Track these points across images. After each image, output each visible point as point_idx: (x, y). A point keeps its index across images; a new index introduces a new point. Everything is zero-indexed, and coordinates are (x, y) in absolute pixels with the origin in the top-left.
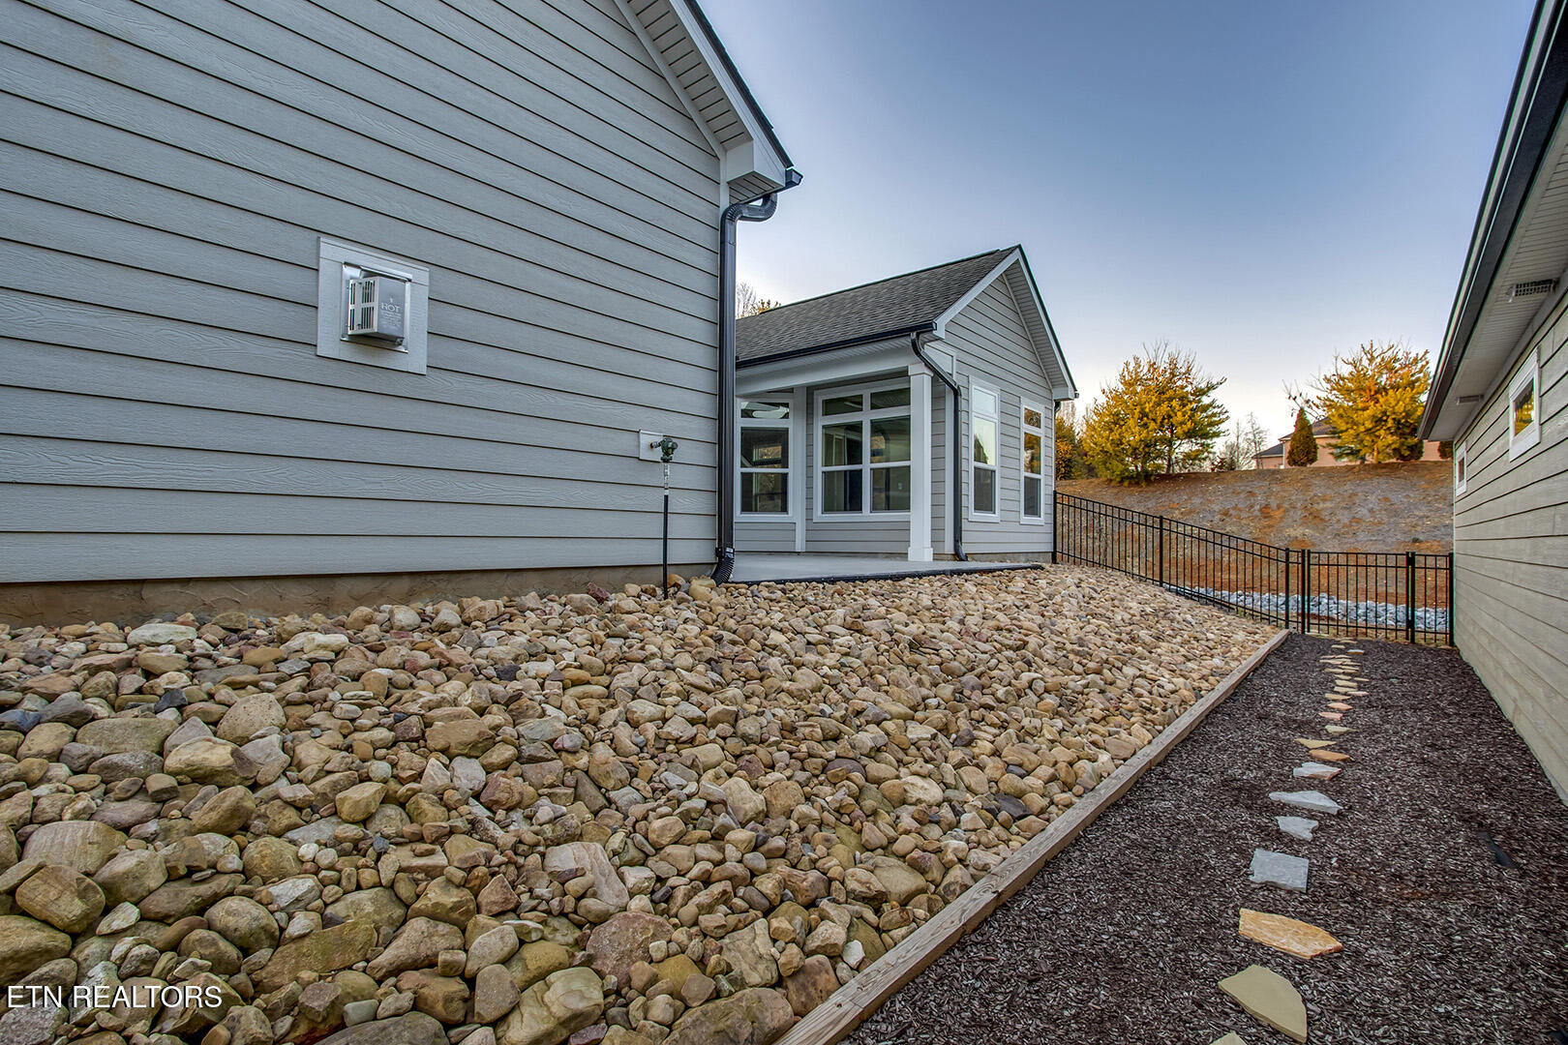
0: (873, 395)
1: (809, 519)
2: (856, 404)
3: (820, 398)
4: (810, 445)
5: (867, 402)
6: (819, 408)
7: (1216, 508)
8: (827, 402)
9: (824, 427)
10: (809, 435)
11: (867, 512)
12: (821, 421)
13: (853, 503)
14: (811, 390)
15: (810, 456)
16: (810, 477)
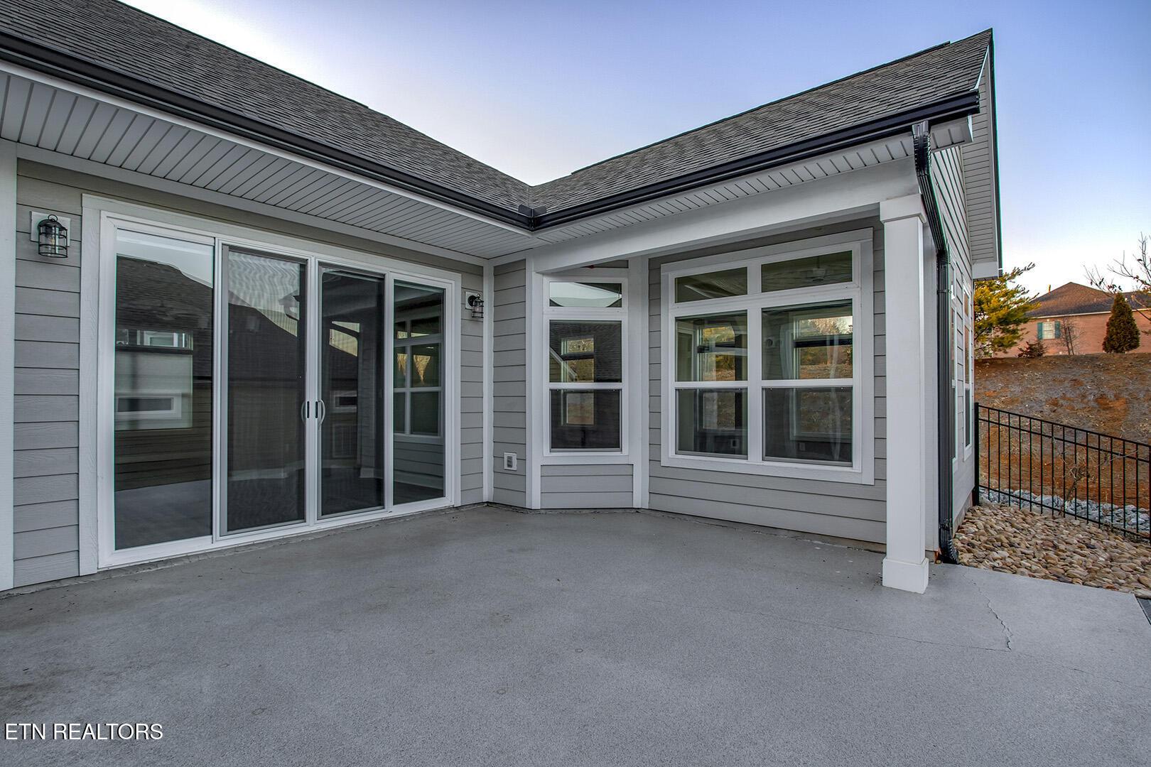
0: (766, 269)
1: (654, 460)
2: (734, 282)
3: (670, 275)
4: (655, 348)
5: (754, 280)
6: (669, 291)
7: (1042, 397)
8: (680, 282)
9: (678, 320)
10: (654, 331)
11: (755, 459)
12: (672, 310)
13: (731, 444)
14: (655, 263)
15: (655, 364)
16: (655, 396)
